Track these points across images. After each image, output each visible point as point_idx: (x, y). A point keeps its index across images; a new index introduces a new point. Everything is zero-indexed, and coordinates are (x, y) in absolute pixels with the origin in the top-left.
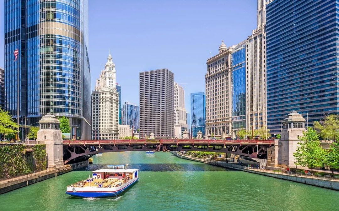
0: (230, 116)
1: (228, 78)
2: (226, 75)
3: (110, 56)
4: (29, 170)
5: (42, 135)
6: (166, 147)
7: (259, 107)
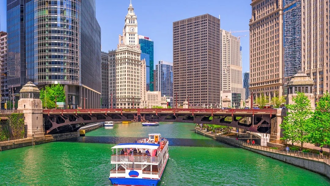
0: (281, 77)
1: (278, 23)
2: (275, 19)
3: (131, 5)
4: (4, 137)
5: (22, 104)
6: (144, 117)
7: (318, 63)
